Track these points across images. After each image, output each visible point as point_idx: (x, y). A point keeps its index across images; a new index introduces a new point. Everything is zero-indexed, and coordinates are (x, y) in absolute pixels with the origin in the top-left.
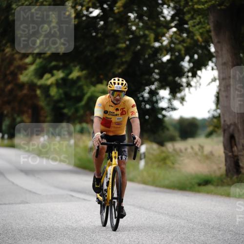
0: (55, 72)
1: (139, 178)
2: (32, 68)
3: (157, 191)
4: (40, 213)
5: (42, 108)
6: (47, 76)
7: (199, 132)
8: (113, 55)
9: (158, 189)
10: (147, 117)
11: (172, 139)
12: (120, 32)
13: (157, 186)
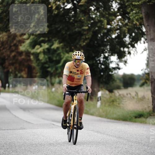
0: (43, 44)
1: (97, 113)
2: (28, 42)
3: (108, 122)
4: (33, 135)
5: (34, 68)
6: (37, 47)
7: (136, 83)
8: (80, 34)
9: (109, 120)
10: (102, 74)
11: (118, 88)
12: (84, 19)
13: (108, 118)
